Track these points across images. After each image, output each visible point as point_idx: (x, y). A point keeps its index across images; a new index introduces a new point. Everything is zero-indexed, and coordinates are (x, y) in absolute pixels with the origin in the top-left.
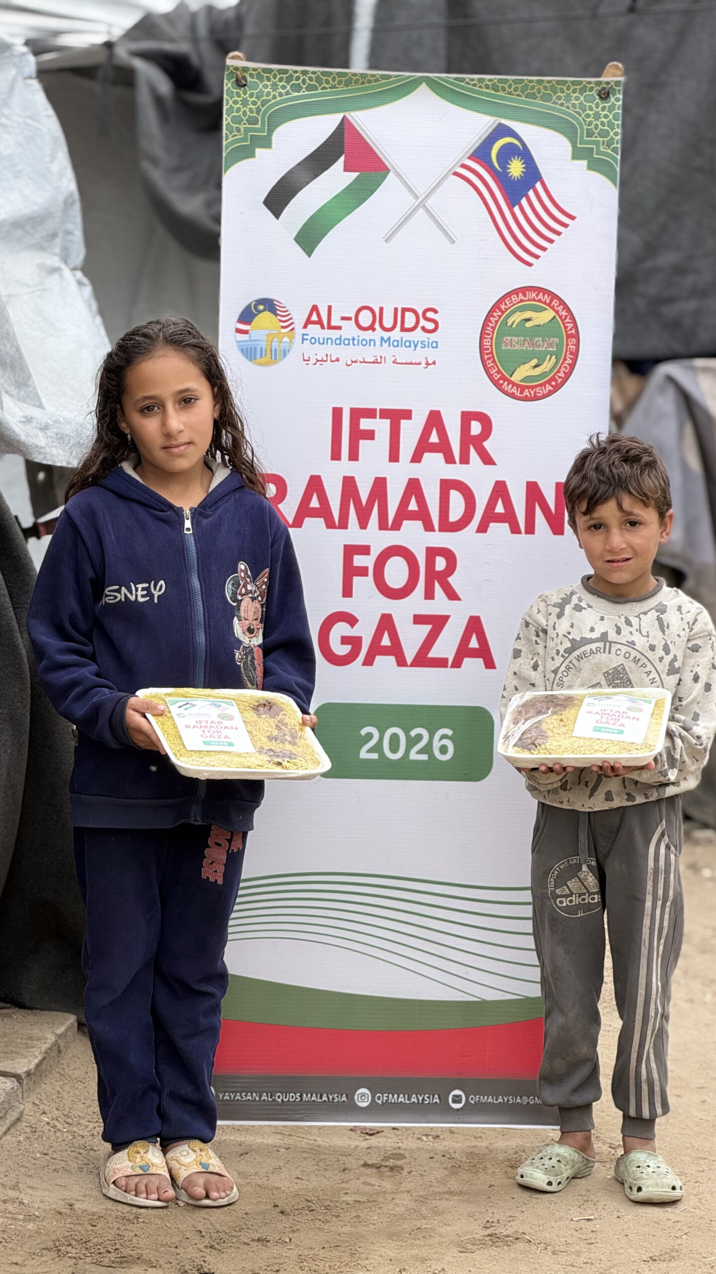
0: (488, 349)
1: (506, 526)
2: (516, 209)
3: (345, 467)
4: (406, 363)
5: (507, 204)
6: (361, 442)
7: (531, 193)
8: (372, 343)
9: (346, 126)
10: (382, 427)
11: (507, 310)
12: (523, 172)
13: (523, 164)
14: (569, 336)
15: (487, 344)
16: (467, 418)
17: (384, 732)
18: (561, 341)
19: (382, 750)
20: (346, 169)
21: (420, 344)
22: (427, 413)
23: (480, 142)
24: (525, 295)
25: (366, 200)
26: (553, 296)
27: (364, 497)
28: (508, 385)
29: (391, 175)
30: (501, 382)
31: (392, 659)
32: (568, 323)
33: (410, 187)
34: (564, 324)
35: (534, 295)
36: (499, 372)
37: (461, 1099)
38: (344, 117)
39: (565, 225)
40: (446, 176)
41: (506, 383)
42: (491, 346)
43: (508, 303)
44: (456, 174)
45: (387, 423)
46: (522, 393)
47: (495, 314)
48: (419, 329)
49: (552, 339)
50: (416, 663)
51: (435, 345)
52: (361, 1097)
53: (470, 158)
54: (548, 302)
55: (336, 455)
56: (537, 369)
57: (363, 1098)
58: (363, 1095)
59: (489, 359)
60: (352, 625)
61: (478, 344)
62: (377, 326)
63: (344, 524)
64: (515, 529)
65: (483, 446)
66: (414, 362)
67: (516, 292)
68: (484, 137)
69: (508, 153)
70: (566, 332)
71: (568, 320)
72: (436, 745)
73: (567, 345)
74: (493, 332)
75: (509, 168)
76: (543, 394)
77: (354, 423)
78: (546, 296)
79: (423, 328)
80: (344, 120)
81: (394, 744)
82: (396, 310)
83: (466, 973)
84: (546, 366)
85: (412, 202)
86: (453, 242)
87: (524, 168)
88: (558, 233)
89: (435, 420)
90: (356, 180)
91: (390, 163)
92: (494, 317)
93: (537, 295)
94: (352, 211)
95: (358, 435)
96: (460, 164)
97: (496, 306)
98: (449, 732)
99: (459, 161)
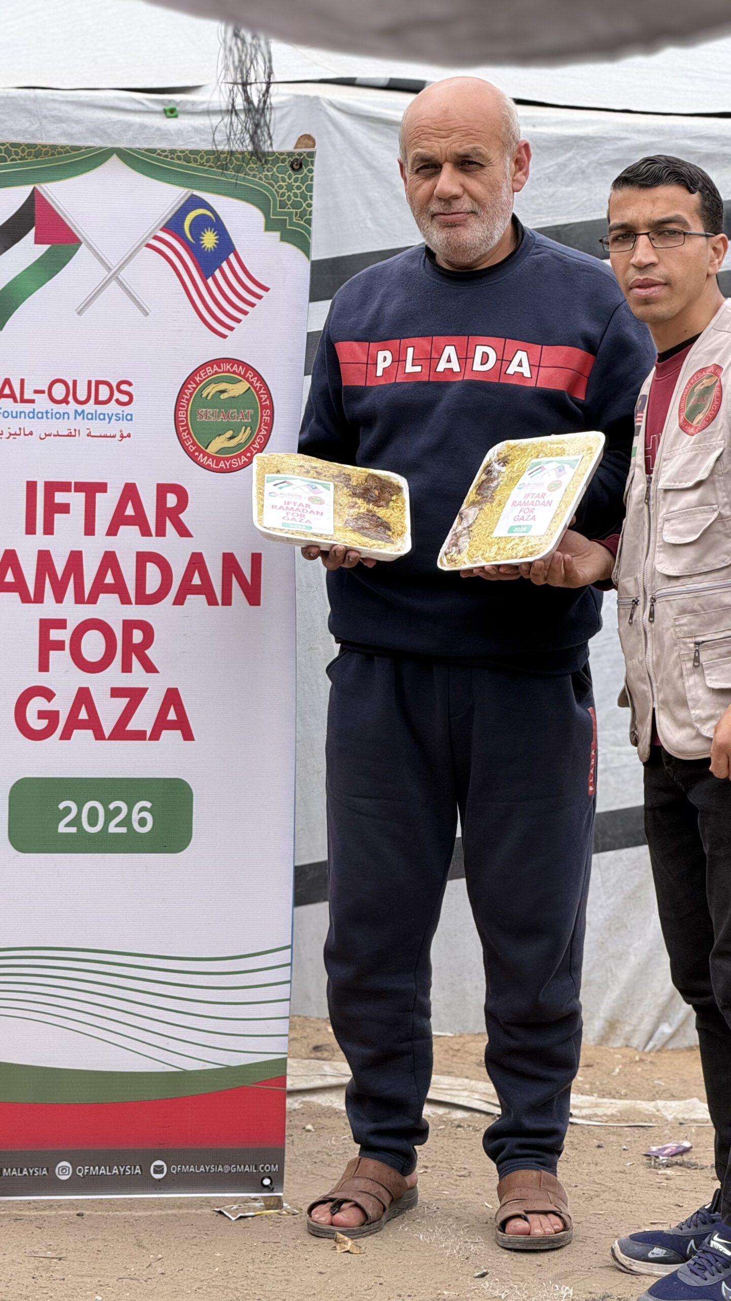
0: (183, 421)
1: (203, 597)
2: (210, 281)
3: (40, 541)
4: (101, 436)
5: (201, 276)
6: (57, 516)
7: (225, 265)
8: (66, 416)
9: (36, 198)
10: (77, 500)
11: (201, 381)
12: (216, 243)
13: (216, 235)
14: (263, 407)
15: (182, 415)
16: (163, 490)
17: (83, 806)
18: (256, 412)
19: (81, 823)
20: (38, 241)
21: (114, 417)
22: (123, 486)
23: (173, 213)
24: (219, 368)
25: (58, 272)
26: (248, 367)
27: (60, 570)
28: (203, 457)
29: (83, 247)
30: (197, 454)
31: (89, 733)
32: (262, 394)
33: (102, 259)
34: (258, 395)
35: (228, 367)
36: (194, 444)
37: (163, 1169)
38: (34, 188)
39: (259, 297)
40: (137, 249)
41: (201, 455)
42: (186, 418)
43: (202, 375)
44: (149, 246)
45: (82, 495)
46: (217, 465)
47: (189, 386)
48: (113, 402)
49: (247, 411)
50: (113, 737)
51: (130, 418)
52: (62, 1170)
53: (163, 229)
54: (242, 373)
55: (30, 529)
56: (232, 441)
57: (64, 1171)
58: (64, 1168)
59: (184, 431)
60: (49, 700)
61: (173, 417)
62: (71, 398)
63: (39, 598)
64: (212, 601)
65: (179, 518)
66: (108, 435)
67: (210, 363)
68: (176, 209)
69: (200, 225)
70: (261, 403)
71: (262, 391)
72: (135, 817)
73: (262, 416)
74: (188, 404)
75: (203, 240)
76: (239, 465)
77: (49, 497)
78: (241, 368)
79: (118, 401)
80: (34, 193)
81: (93, 817)
82: (90, 382)
83: (168, 1044)
84: (242, 437)
85: (105, 274)
86: (146, 314)
87: (217, 239)
88: (253, 305)
89: (130, 492)
90: (47, 252)
91: (82, 235)
92: (189, 389)
93: (232, 367)
94: (44, 284)
95: (53, 509)
96: (152, 236)
97: (191, 378)
98: (148, 805)
99: (151, 233)
